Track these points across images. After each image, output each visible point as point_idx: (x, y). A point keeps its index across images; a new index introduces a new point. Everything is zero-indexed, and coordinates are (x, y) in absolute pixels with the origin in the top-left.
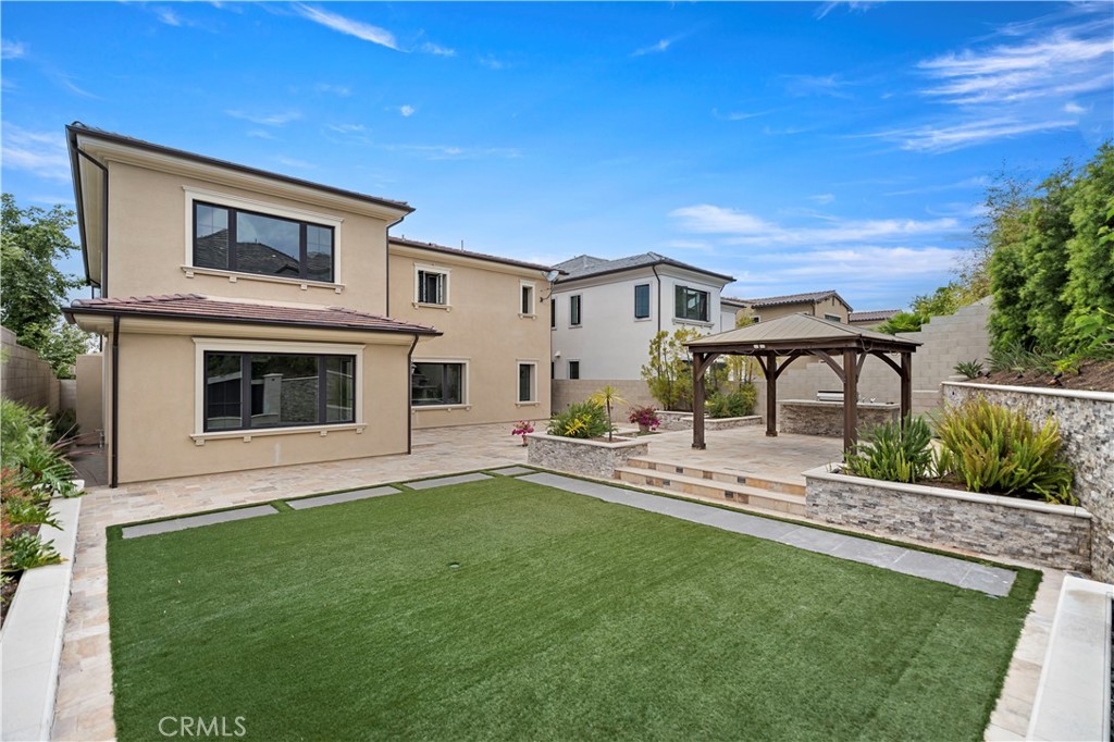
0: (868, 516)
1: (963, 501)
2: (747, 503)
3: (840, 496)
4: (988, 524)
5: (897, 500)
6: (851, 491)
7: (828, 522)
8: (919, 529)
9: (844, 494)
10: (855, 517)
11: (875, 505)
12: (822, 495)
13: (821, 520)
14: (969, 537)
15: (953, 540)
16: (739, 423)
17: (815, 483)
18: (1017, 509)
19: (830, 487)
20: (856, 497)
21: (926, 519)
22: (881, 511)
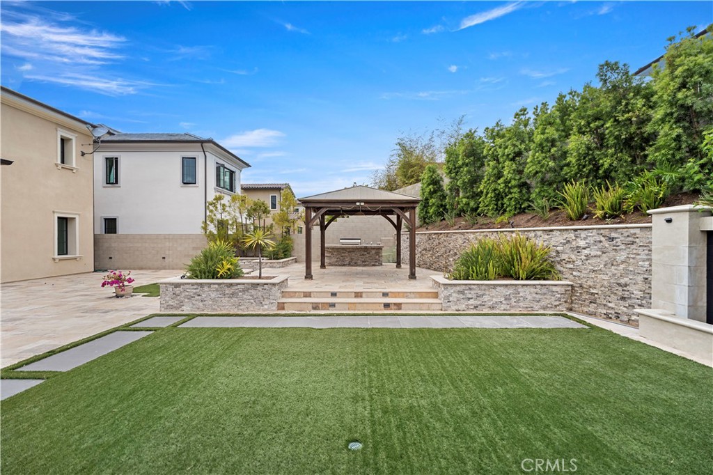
0: (479, 303)
1: (524, 285)
2: (400, 309)
3: (463, 294)
4: (535, 295)
5: (493, 290)
6: (470, 289)
7: (457, 310)
8: (504, 304)
9: (466, 292)
10: (472, 305)
11: (483, 295)
12: (454, 295)
13: (453, 310)
14: (526, 304)
15: (520, 307)
16: (289, 262)
17: (449, 288)
18: (545, 285)
19: (458, 288)
20: (472, 292)
21: (507, 298)
22: (486, 298)
